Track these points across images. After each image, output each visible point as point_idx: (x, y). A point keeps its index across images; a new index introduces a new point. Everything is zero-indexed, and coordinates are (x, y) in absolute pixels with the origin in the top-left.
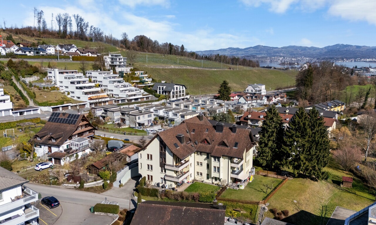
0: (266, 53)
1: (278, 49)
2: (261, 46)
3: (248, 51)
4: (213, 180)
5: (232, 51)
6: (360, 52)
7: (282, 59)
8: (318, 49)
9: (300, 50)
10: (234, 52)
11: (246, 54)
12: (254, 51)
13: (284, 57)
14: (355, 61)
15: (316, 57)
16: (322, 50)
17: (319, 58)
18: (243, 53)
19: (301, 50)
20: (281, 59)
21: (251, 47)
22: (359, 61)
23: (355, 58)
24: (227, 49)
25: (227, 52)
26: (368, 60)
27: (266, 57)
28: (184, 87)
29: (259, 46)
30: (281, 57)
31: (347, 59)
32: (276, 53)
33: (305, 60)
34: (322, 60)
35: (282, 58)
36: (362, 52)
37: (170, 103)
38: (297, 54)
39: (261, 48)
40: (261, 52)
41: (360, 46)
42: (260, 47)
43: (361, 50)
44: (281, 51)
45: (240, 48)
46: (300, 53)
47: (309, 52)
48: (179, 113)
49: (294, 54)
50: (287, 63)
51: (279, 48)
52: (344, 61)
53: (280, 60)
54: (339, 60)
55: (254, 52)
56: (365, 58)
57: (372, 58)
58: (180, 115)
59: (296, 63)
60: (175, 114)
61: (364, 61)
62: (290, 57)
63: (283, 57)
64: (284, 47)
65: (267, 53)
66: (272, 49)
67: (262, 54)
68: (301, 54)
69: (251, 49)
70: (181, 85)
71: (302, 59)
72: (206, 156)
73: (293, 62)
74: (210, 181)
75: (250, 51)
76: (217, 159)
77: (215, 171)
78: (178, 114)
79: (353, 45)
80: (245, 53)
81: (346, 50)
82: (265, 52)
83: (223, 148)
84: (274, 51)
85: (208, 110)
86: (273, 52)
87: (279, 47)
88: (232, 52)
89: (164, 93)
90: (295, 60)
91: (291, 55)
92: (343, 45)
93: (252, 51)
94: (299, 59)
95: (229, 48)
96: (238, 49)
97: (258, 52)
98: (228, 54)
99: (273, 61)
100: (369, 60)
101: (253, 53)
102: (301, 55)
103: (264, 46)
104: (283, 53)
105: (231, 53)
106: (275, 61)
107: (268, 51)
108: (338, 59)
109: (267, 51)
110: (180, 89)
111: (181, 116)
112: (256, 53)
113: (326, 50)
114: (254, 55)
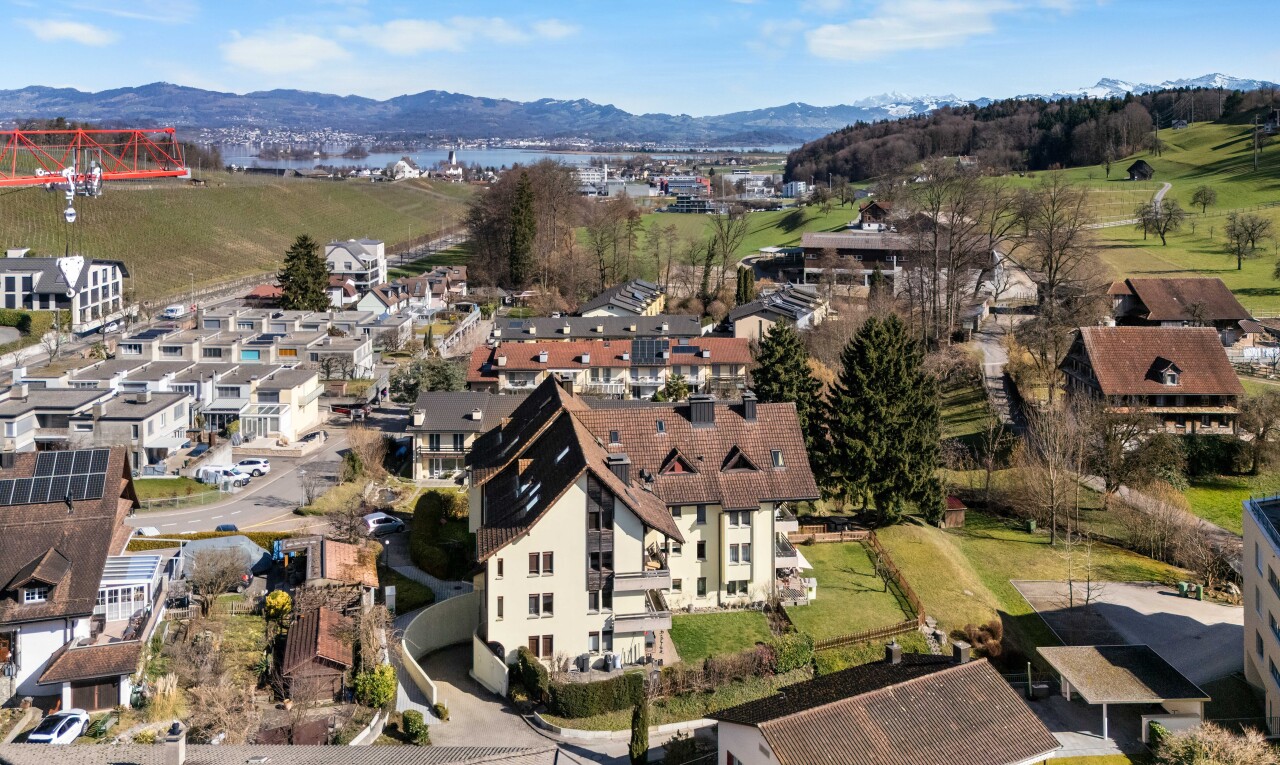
0: (191, 114)
1: (234, 99)
2: (168, 85)
3: (114, 104)
4: (722, 592)
5: (46, 100)
6: (496, 119)
7: (258, 136)
8: (373, 103)
9: (313, 105)
10: (55, 104)
11: (107, 115)
12: (141, 102)
13: (264, 131)
14: (489, 146)
15: (369, 129)
16: (386, 108)
17: (382, 136)
18: (97, 109)
19: (319, 107)
20: (253, 135)
21: (129, 90)
22: (500, 145)
23: (488, 136)
24: (20, 91)
25: (22, 102)
26: (522, 143)
27: (198, 129)
28: (117, 268)
29: (160, 85)
30: (252, 128)
31: (468, 138)
32: (232, 114)
33: (337, 140)
34: (392, 140)
35: (258, 132)
36: (502, 117)
37: (138, 348)
38: (307, 119)
39: (170, 93)
40: (172, 109)
41: (493, 101)
42: (168, 89)
43: (496, 111)
44: (248, 108)
45: (82, 89)
46: (315, 117)
47: (343, 113)
48: (249, 382)
49: (297, 121)
50: (285, 151)
51: (240, 97)
52: (459, 145)
53: (249, 139)
54: (444, 143)
55: (142, 108)
56: (512, 138)
57: (531, 137)
58: (254, 392)
59: (316, 153)
60: (227, 389)
61: (515, 148)
62: (284, 130)
63: (260, 128)
64: (256, 93)
65: (193, 111)
66: (215, 100)
67: (175, 115)
68: (318, 120)
69: (131, 95)
70: (109, 263)
71: (327, 138)
72: (694, 517)
73: (304, 148)
74: (710, 601)
75: (123, 101)
76: (740, 518)
77: (737, 560)
78: (244, 388)
79: (476, 96)
80: (104, 109)
81: (458, 112)
82: (186, 109)
83: (744, 474)
84: (221, 107)
85: (314, 357)
86: (218, 109)
87: (238, 94)
88: (44, 105)
89: (36, 304)
90: (305, 140)
91: (284, 122)
92: (444, 93)
93: (136, 104)
94: (318, 136)
95: (31, 89)
96: (71, 95)
97: (157, 109)
98: (25, 114)
99: (226, 142)
100: (527, 144)
101: (142, 110)
102: (321, 123)
103: (183, 88)
104: (257, 115)
105: (42, 109)
106: (234, 145)
107: (201, 105)
108: (439, 138)
109: (195, 107)
110: (105, 280)
111: (260, 394)
112: (149, 113)
113: (398, 109)
114: (148, 120)
